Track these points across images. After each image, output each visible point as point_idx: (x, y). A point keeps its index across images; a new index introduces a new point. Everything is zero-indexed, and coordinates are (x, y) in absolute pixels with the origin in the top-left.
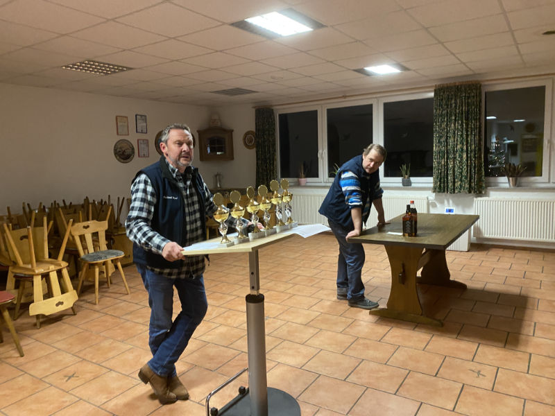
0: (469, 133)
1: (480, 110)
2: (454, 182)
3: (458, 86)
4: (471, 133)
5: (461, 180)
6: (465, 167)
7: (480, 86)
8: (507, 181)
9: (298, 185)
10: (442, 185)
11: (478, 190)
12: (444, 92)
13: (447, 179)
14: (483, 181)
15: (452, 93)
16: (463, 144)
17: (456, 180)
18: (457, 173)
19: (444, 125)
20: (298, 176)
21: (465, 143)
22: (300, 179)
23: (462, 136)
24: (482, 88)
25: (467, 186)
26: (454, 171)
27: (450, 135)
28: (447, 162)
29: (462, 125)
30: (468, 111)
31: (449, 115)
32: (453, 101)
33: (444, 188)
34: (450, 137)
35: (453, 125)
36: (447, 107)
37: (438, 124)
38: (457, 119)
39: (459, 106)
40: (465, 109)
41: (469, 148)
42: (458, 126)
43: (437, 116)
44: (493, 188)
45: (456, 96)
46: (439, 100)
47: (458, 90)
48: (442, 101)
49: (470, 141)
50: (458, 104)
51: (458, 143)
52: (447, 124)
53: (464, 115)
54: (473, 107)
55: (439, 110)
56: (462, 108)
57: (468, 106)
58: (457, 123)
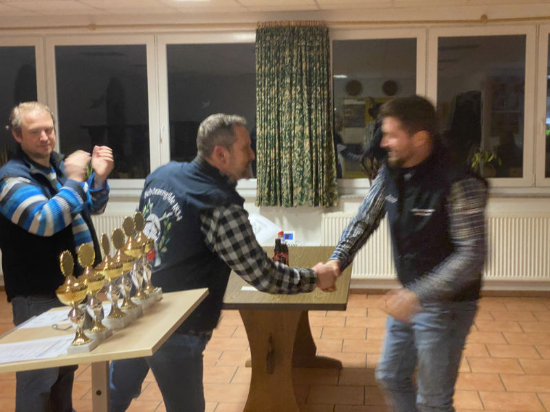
0: (313, 107)
1: (328, 70)
2: (292, 188)
3: (293, 28)
4: (316, 107)
5: (302, 185)
6: (308, 163)
7: (327, 32)
8: (368, 185)
10: (272, 193)
11: (328, 200)
13: (280, 182)
14: (334, 185)
15: (285, 38)
16: (303, 125)
17: (295, 185)
18: (296, 174)
19: (273, 92)
21: (307, 124)
23: (301, 110)
24: (330, 33)
25: (312, 194)
26: (291, 169)
27: (283, 109)
28: (279, 154)
29: (301, 92)
30: (311, 69)
31: (281, 75)
32: (287, 53)
33: (276, 197)
34: (283, 113)
35: (287, 93)
36: (278, 62)
37: (263, 89)
38: (294, 82)
39: (297, 61)
40: (306, 68)
41: (314, 132)
42: (295, 94)
43: (261, 76)
44: (349, 196)
45: (291, 44)
46: (265, 48)
47: (294, 34)
48: (269, 50)
49: (314, 121)
50: (295, 58)
51: (297, 123)
52: (278, 89)
53: (304, 77)
54: (318, 64)
55: (265, 66)
56: (301, 65)
57: (310, 63)
58: (293, 89)
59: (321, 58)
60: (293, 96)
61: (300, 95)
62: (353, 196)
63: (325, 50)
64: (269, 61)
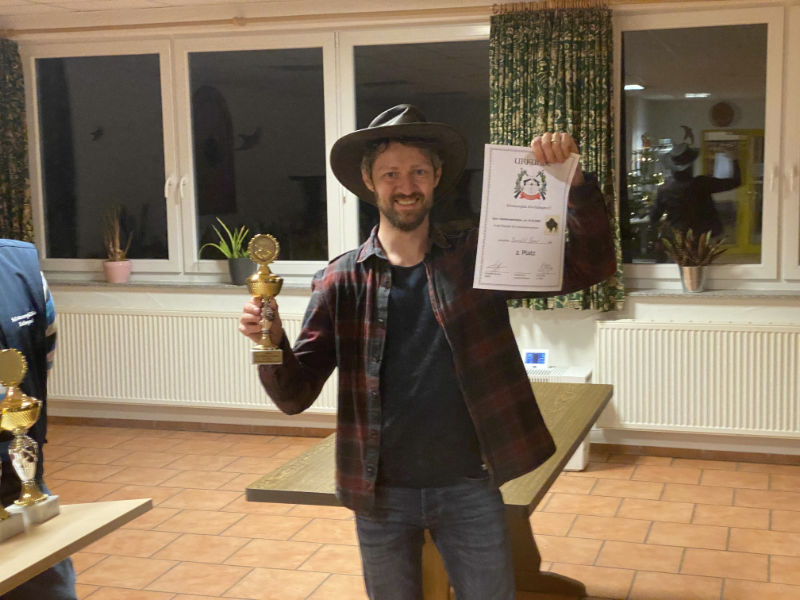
0: (582, 143)
1: (609, 83)
3: (552, 12)
4: (588, 144)
7: (609, 16)
8: (678, 276)
9: (104, 281)
11: (607, 299)
12: (516, 27)
14: (618, 275)
15: (538, 30)
19: (517, 120)
20: (104, 254)
22: (111, 264)
24: (612, 19)
29: (563, 121)
30: (580, 82)
31: (530, 91)
32: (540, 54)
35: (539, 121)
36: (526, 70)
37: (501, 115)
38: (551, 103)
39: (556, 67)
40: (571, 79)
42: (553, 124)
43: (498, 93)
44: (643, 293)
45: (548, 40)
46: (504, 47)
47: (552, 24)
48: (512, 52)
50: (554, 62)
52: (525, 116)
53: (568, 93)
54: (592, 73)
55: (504, 79)
56: (564, 75)
57: (579, 69)
58: (550, 114)
59: (597, 62)
60: (550, 127)
61: (561, 125)
62: (651, 293)
63: (604, 49)
64: (512, 70)
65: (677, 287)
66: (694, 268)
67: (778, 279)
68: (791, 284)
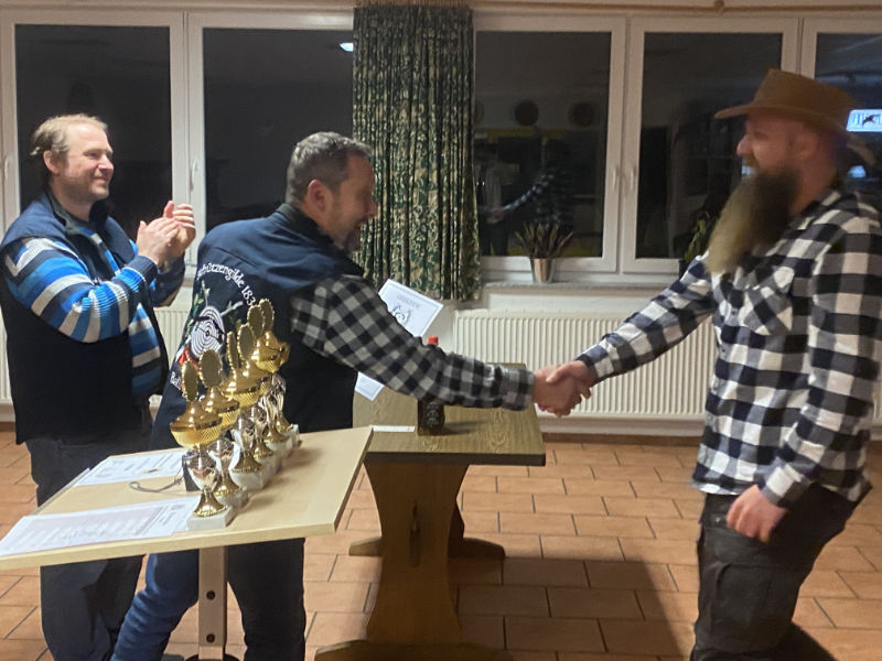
0: (445, 139)
1: (470, 80)
2: (407, 269)
3: (415, 8)
4: (450, 139)
5: (424, 265)
6: (435, 229)
7: (471, 18)
8: (530, 269)
11: (465, 289)
13: (389, 260)
14: (475, 266)
15: (402, 25)
16: (429, 167)
17: (413, 264)
18: (414, 246)
19: (379, 113)
21: (434, 165)
23: (426, 143)
24: (474, 20)
25: (439, 279)
26: (407, 239)
27: (397, 140)
28: (389, 213)
29: (426, 115)
30: (443, 77)
31: (393, 85)
34: (396, 146)
35: (404, 114)
36: (390, 63)
37: (364, 106)
38: (415, 97)
39: (420, 62)
40: (435, 74)
41: (445, 179)
42: (417, 117)
43: (362, 86)
44: (498, 284)
45: (412, 35)
46: (368, 39)
47: (416, 20)
48: (376, 43)
49: (445, 162)
50: (418, 58)
51: (418, 164)
52: (388, 109)
53: (432, 89)
54: (454, 70)
55: (368, 70)
56: (428, 70)
57: (442, 66)
58: (413, 108)
59: (459, 60)
60: (414, 120)
61: (424, 120)
62: (504, 284)
63: (466, 47)
64: (375, 62)
65: (528, 278)
66: (544, 261)
67: (617, 272)
68: (627, 276)
